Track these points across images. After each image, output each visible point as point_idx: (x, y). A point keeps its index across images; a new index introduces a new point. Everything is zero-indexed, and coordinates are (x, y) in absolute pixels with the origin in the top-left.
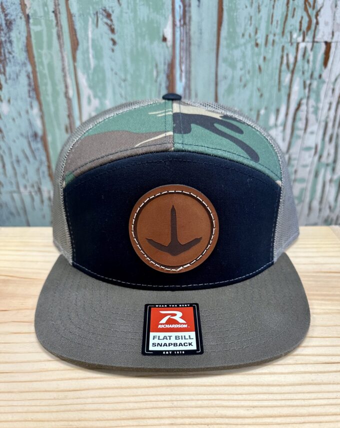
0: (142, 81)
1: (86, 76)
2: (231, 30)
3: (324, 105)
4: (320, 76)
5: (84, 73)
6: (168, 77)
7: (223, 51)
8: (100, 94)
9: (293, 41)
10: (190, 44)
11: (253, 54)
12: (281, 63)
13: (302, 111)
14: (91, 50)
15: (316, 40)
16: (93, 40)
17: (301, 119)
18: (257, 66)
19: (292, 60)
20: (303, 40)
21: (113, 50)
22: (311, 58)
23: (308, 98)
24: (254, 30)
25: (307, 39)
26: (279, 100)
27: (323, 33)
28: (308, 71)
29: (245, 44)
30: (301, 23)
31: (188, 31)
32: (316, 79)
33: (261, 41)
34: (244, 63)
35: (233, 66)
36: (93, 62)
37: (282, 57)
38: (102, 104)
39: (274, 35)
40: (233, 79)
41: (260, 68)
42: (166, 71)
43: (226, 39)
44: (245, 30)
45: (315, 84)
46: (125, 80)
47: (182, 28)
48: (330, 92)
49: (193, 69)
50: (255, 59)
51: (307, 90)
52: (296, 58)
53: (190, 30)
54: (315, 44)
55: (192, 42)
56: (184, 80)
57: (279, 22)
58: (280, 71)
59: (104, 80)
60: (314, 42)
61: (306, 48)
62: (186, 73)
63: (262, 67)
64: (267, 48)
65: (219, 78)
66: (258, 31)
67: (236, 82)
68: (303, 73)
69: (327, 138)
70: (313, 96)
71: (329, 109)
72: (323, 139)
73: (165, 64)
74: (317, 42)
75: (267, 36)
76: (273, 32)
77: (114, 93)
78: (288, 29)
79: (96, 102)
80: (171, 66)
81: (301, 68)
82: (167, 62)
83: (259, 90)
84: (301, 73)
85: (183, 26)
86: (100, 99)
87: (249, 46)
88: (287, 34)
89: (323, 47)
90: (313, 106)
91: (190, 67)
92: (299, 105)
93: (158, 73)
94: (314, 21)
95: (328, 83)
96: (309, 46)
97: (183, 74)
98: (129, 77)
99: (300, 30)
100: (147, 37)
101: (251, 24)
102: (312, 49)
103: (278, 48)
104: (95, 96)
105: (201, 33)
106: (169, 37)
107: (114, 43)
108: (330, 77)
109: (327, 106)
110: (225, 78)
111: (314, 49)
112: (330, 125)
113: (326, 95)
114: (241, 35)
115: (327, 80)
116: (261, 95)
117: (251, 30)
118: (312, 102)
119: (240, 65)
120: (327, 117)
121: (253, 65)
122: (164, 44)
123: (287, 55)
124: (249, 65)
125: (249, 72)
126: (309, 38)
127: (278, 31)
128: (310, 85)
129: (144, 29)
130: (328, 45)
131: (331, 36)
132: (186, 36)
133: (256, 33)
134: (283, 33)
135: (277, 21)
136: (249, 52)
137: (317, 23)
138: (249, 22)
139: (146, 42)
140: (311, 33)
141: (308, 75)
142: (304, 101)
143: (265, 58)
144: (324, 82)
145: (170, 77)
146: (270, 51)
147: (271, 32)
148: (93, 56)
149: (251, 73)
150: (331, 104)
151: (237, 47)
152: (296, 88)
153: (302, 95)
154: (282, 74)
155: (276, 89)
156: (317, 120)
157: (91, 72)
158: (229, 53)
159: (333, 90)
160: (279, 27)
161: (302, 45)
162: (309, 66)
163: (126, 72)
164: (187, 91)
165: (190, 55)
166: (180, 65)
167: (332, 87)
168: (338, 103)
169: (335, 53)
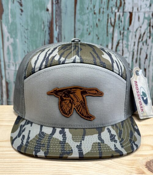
0: (36, 30)
1: (7, 27)
2: (81, 6)
3: (131, 43)
4: (128, 29)
5: (6, 26)
6: (49, 28)
7: (78, 16)
8: (14, 36)
9: (113, 11)
10: (61, 12)
11: (93, 18)
12: (108, 22)
13: (120, 46)
14: (10, 14)
15: (125, 11)
16: (11, 10)
17: (119, 50)
19: (113, 21)
20: (118, 11)
21: (21, 15)
22: (123, 20)
23: (123, 39)
24: (93, 6)
25: (120, 11)
26: (108, 40)
27: (128, 8)
28: (122, 26)
29: (89, 13)
30: (116, 3)
31: (60, 6)
32: (126, 30)
33: (97, 11)
34: (89, 22)
35: (83, 23)
36: (10, 20)
37: (108, 20)
38: (15, 41)
39: (103, 9)
40: (83, 30)
41: (97, 25)
42: (49, 26)
43: (79, 10)
44: (89, 6)
45: (126, 32)
46: (27, 30)
47: (56, 5)
48: (134, 36)
50: (94, 20)
51: (122, 35)
52: (115, 20)
53: (61, 6)
54: (124, 13)
55: (62, 11)
56: (58, 30)
57: (106, 3)
58: (107, 26)
59: (16, 29)
60: (123, 12)
62: (59, 27)
63: (98, 24)
64: (100, 15)
65: (76, 30)
66: (95, 7)
67: (85, 31)
68: (119, 27)
69: (134, 61)
70: (125, 39)
71: (134, 45)
72: (132, 61)
73: (48, 22)
74: (125, 12)
75: (100, 9)
76: (102, 7)
77: (21, 36)
78: (110, 6)
79: (11, 40)
81: (118, 24)
82: (49, 21)
83: (97, 35)
84: (118, 27)
85: (57, 4)
86: (14, 38)
87: (91, 14)
88: (110, 9)
89: (128, 15)
90: (125, 44)
91: (61, 23)
92: (118, 43)
93: (44, 26)
94: (123, 2)
95: (132, 32)
96: (121, 14)
97: (58, 27)
98: (29, 28)
99: (116, 6)
100: (39, 9)
101: (91, 3)
102: (123, 15)
103: (105, 15)
104: (11, 37)
105: (66, 7)
106: (50, 9)
107: (22, 11)
108: (133, 29)
109: (133, 44)
110: (79, 29)
112: (135, 53)
113: (132, 38)
114: (86, 8)
115: (132, 31)
116: (98, 38)
117: (91, 6)
118: (125, 42)
119: (86, 23)
120: (134, 49)
121: (94, 23)
122: (48, 12)
123: (111, 18)
124: (91, 23)
125: (91, 27)
126: (121, 10)
127: (105, 6)
128: (123, 33)
129: (37, 5)
130: (131, 14)
131: (132, 9)
132: (59, 9)
133: (94, 7)
134: (108, 8)
135: (104, 2)
136: (91, 17)
137: (125, 3)
138: (90, 3)
139: (38, 11)
140: (121, 8)
141: (121, 28)
142: (121, 41)
143: (99, 20)
144: (130, 32)
145: (51, 29)
146: (102, 16)
147: (101, 7)
148: (11, 17)
149: (92, 27)
150: (135, 43)
151: (84, 14)
152: (116, 34)
153: (119, 38)
154: (108, 27)
155: (106, 35)
156: (128, 51)
157: (9, 25)
158: (81, 17)
159: (136, 36)
160: (105, 5)
161: (118, 14)
162: (122, 24)
163: (28, 25)
164: (60, 36)
165: (61, 18)
166: (56, 23)
167: (135, 34)
168: (139, 42)
169: (135, 17)
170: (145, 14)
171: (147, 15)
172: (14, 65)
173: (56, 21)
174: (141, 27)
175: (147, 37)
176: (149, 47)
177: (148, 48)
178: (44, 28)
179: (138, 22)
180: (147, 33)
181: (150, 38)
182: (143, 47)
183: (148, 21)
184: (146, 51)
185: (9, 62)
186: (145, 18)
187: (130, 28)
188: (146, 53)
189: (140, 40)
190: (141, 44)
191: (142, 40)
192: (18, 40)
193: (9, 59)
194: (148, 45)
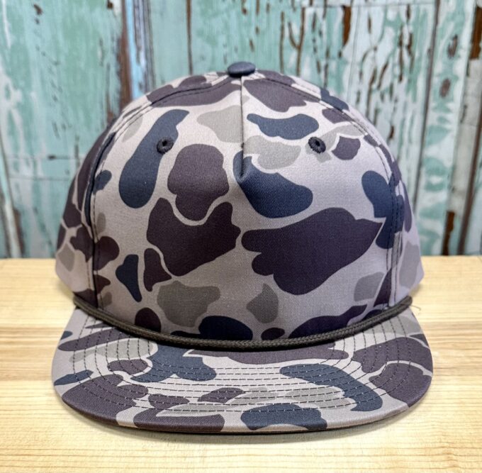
0: (82, 65)
1: (1, 58)
3: (349, 94)
4: (340, 55)
6: (118, 58)
7: (197, 21)
8: (22, 83)
9: (296, 5)
10: (148, 11)
11: (240, 24)
12: (282, 36)
14: (6, 22)
15: (329, 3)
16: (8, 8)
18: (247, 41)
19: (296, 32)
20: (311, 4)
21: (38, 22)
22: (324, 29)
25: (316, 2)
28: (322, 47)
29: (227, 10)
32: (334, 58)
33: (250, 5)
34: (228, 37)
35: (212, 41)
36: (9, 38)
37: (282, 29)
38: (26, 97)
40: (213, 60)
41: (251, 44)
42: (115, 51)
43: (199, 3)
45: (333, 65)
46: (57, 63)
48: (356, 77)
49: (156, 47)
50: (244, 31)
51: (323, 74)
52: (302, 29)
54: (328, 9)
55: (152, 8)
56: (143, 61)
58: (281, 48)
59: (26, 62)
60: (326, 6)
61: (315, 16)
62: (146, 52)
63: (255, 42)
64: (260, 16)
65: (194, 59)
68: (315, 50)
70: (332, 82)
71: (358, 101)
73: (113, 39)
74: (331, 7)
77: (43, 81)
79: (17, 95)
80: (122, 43)
81: (311, 42)
82: (115, 37)
84: (312, 50)
86: (23, 90)
87: (233, 13)
89: (340, 13)
91: (151, 43)
93: (103, 52)
95: (352, 64)
96: (320, 12)
97: (142, 54)
98: (62, 59)
100: (84, 2)
102: (324, 16)
103: (275, 16)
104: (16, 87)
106: (116, 2)
107: (39, 11)
108: (354, 56)
109: (354, 98)
110: (203, 58)
111: (327, 16)
113: (351, 81)
115: (350, 60)
119: (222, 39)
121: (242, 41)
122: (110, 12)
123: (290, 25)
124: (236, 40)
128: (327, 67)
130: (347, 10)
136: (234, 22)
139: (84, 10)
141: (322, 52)
143: (257, 30)
144: (346, 63)
145: (122, 59)
146: (265, 20)
148: (10, 31)
149: (239, 50)
150: (359, 93)
151: (216, 15)
152: (307, 71)
154: (285, 52)
157: (7, 52)
158: (205, 23)
159: (361, 74)
161: (309, 12)
162: (322, 41)
163: (58, 51)
164: (150, 78)
165: (150, 27)
166: (136, 40)
167: (358, 69)
168: (370, 92)
169: (358, 21)
170: (386, 11)
171: (391, 15)
172: (31, 164)
173: (137, 38)
174: (375, 49)
175: (394, 76)
176: (400, 105)
177: (395, 109)
178: (103, 58)
179: (367, 35)
180: (394, 66)
181: (401, 79)
182: (381, 106)
183: (396, 31)
184: (389, 116)
185: (16, 156)
186: (386, 22)
187: (347, 52)
188: (391, 122)
189: (375, 86)
190: (376, 97)
191: (379, 86)
192: (33, 95)
193: (16, 148)
194: (396, 101)
